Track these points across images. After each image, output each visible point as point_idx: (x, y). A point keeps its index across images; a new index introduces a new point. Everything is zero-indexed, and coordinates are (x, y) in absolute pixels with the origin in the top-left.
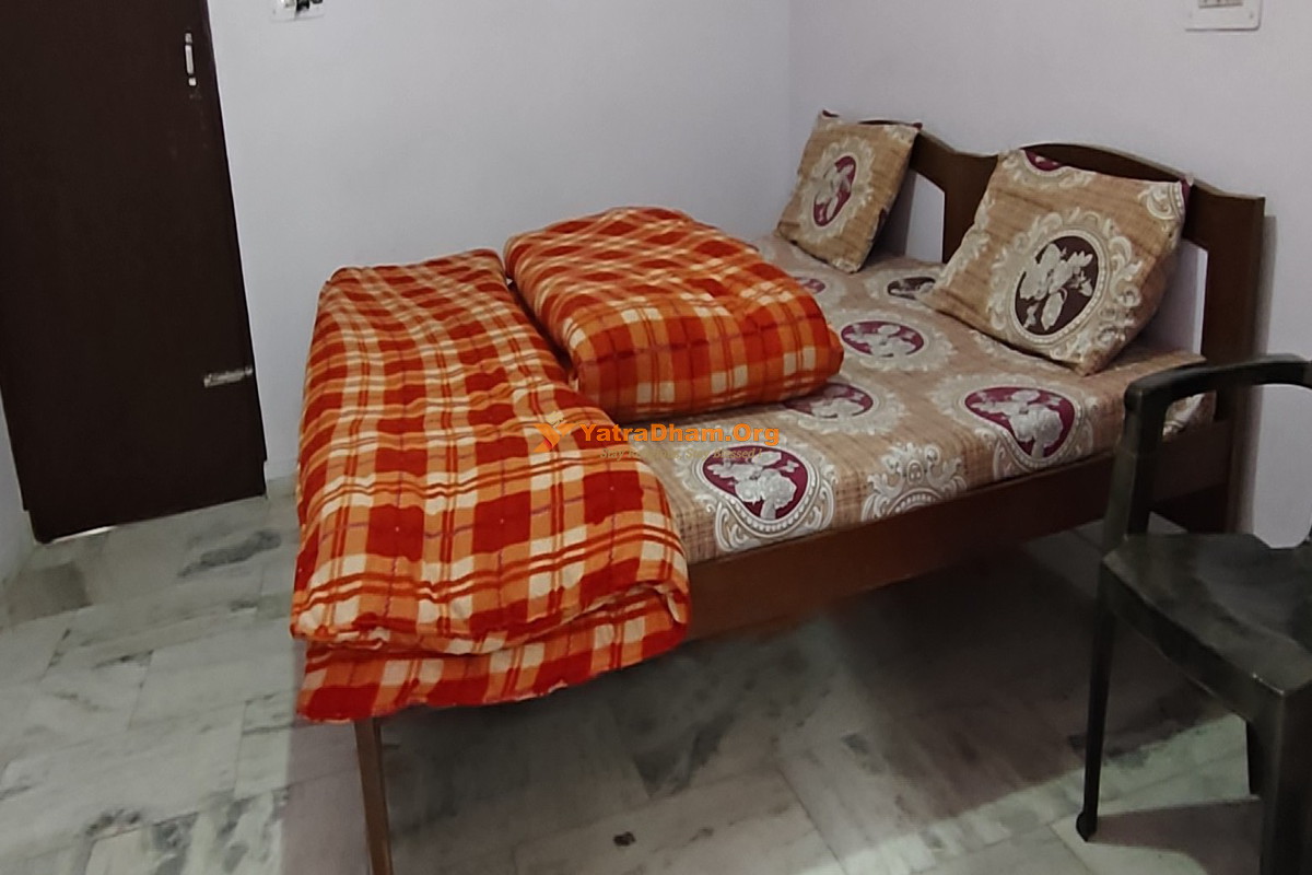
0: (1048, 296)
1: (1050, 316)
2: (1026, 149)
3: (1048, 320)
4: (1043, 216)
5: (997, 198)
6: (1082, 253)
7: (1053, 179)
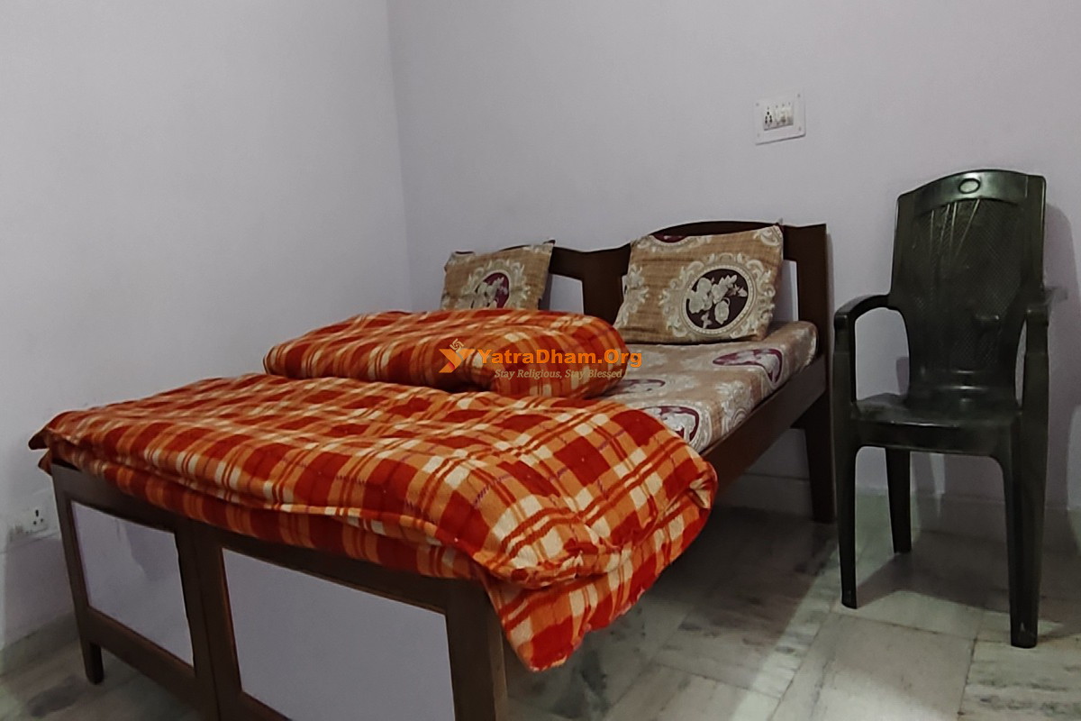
0: (714, 306)
1: (722, 315)
2: (653, 234)
3: (720, 318)
4: (687, 266)
5: (643, 266)
6: (728, 277)
7: (681, 246)
